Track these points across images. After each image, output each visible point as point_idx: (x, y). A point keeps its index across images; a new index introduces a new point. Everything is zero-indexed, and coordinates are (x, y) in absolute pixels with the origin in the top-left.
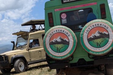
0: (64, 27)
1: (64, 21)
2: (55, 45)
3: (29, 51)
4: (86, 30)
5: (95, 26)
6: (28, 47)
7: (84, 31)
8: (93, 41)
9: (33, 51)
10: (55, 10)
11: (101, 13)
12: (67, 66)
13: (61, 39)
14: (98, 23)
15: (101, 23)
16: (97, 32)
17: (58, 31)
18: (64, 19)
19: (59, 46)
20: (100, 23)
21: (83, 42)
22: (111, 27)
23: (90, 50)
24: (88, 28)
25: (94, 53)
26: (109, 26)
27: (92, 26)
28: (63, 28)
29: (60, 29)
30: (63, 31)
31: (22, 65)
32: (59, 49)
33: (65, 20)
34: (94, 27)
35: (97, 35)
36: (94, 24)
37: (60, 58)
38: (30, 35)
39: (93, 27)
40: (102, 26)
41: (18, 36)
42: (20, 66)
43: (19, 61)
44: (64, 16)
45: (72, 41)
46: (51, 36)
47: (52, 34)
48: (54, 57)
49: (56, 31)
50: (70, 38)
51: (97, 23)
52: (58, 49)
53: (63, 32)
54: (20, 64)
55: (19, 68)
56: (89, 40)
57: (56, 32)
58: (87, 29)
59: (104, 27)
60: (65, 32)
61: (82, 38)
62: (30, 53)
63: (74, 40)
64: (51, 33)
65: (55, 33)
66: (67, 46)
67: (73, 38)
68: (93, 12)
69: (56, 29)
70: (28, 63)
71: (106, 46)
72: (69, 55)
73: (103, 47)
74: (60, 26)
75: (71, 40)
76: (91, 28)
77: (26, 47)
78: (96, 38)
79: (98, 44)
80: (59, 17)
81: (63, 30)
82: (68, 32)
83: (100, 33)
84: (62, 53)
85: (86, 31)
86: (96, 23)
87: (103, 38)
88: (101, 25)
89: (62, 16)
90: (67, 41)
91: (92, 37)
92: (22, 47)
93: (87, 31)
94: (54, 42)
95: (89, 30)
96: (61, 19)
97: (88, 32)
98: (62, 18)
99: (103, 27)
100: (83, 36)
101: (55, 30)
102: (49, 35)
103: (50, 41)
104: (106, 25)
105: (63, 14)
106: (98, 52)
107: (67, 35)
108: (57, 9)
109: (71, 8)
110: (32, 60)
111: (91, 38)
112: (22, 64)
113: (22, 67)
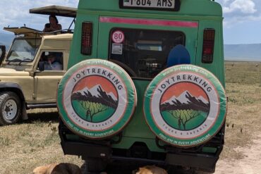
0: (112, 65)
1: (117, 49)
2: (84, 103)
3: (36, 77)
4: (161, 84)
5: (182, 80)
6: (35, 67)
7: (155, 85)
8: (171, 111)
9: (44, 79)
10: (101, 18)
11: (203, 50)
12: (104, 155)
13: (101, 92)
14: (191, 74)
15: (197, 76)
16: (185, 93)
17: (96, 71)
18: (118, 44)
19: (94, 107)
20: (194, 75)
21: (149, 110)
22: (217, 90)
23: (161, 131)
24: (167, 79)
25: (169, 140)
26: (214, 85)
27: (175, 79)
28: (109, 67)
29: (102, 69)
30: (109, 75)
31: (11, 108)
32: (92, 113)
33: (119, 47)
34: (179, 81)
35: (184, 100)
36: (181, 74)
37: (90, 135)
38: (46, 40)
39: (176, 81)
40: (198, 83)
41: (16, 34)
42: (7, 110)
43: (5, 98)
44: (119, 38)
45: (126, 101)
46: (78, 80)
47: (82, 76)
48: (76, 129)
49: (94, 71)
50: (122, 94)
51: (187, 74)
52: (89, 112)
53: (108, 78)
54: (7, 104)
55: (4, 113)
56: (164, 108)
57: (91, 73)
58: (163, 82)
59: (203, 87)
60: (112, 77)
61: (149, 101)
62: (36, 82)
63: (128, 100)
64: (80, 72)
65: (88, 74)
66: (112, 109)
67: (129, 95)
68: (184, 45)
69: (93, 67)
70: (26, 104)
71: (198, 129)
72: (111, 132)
73: (192, 131)
74: (105, 61)
75: (123, 98)
76: (172, 82)
77: (30, 66)
78: (178, 106)
79: (180, 120)
80: (108, 36)
81: (108, 71)
82: (119, 80)
83: (190, 98)
84: (98, 124)
85: (159, 87)
86: (185, 73)
87: (194, 110)
88: (196, 79)
89: (114, 36)
90: (114, 98)
91: (172, 103)
92: (20, 65)
93: (163, 86)
94: (83, 94)
95: (168, 86)
96: (111, 42)
97: (163, 90)
98: (114, 40)
99: (200, 85)
100: (151, 96)
101: (91, 68)
102: (74, 76)
103: (75, 92)
104: (207, 82)
105: (118, 33)
106: (178, 140)
107: (117, 86)
108: (106, 18)
109: (139, 22)
110: (39, 99)
111: (168, 104)
112: (13, 105)
113: (11, 112)
